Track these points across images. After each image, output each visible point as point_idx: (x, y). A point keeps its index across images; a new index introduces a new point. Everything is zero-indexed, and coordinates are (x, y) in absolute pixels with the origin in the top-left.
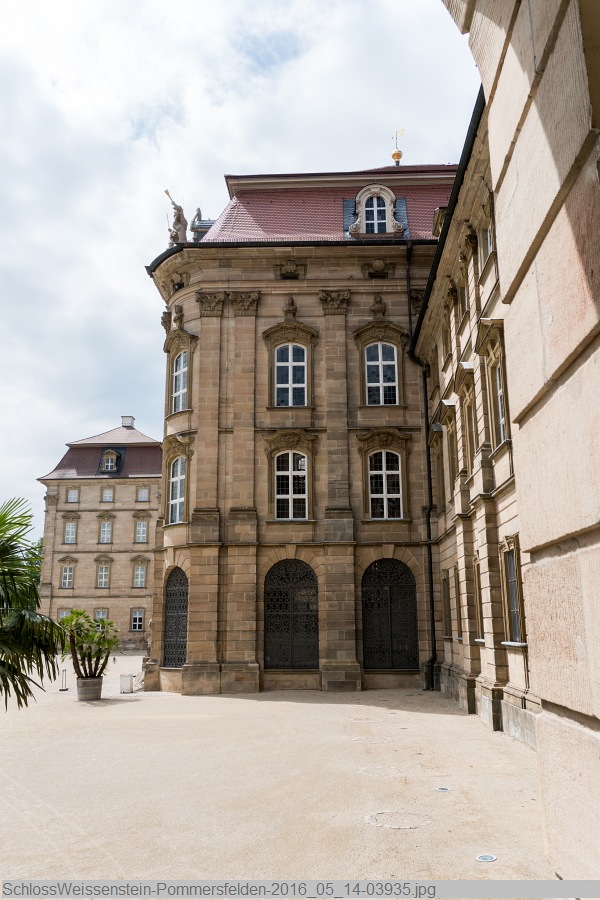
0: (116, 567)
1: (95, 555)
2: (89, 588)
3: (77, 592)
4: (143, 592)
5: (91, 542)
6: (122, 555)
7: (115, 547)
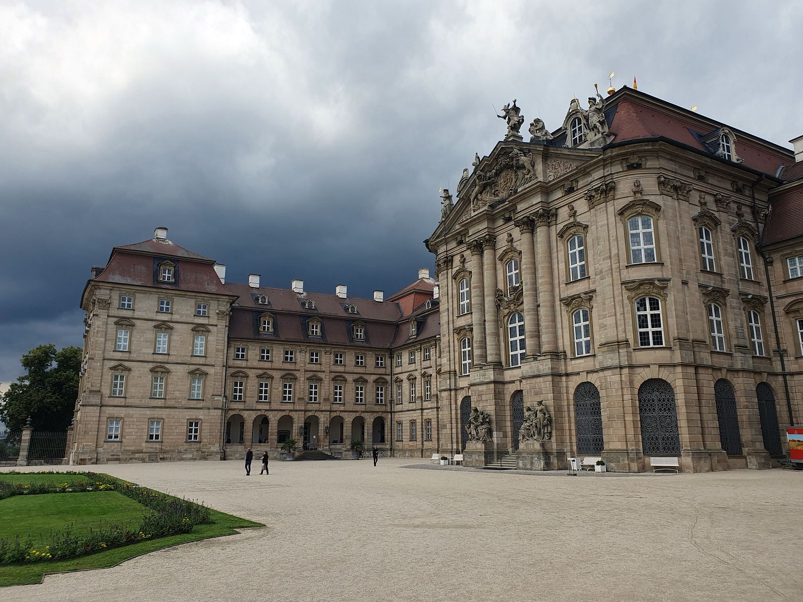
0: (172, 378)
1: (151, 366)
2: (142, 397)
3: (129, 401)
4: (201, 405)
5: (146, 352)
6: (179, 367)
7: (172, 359)
